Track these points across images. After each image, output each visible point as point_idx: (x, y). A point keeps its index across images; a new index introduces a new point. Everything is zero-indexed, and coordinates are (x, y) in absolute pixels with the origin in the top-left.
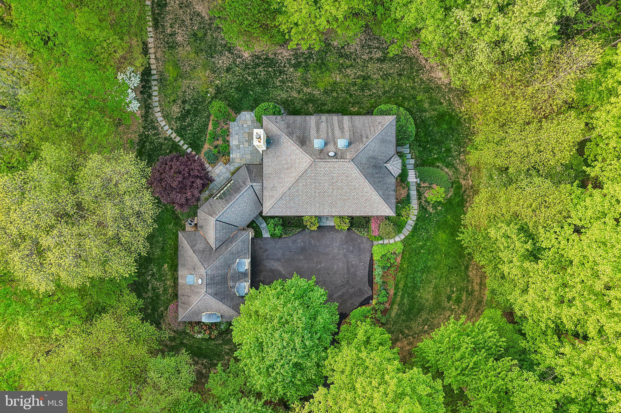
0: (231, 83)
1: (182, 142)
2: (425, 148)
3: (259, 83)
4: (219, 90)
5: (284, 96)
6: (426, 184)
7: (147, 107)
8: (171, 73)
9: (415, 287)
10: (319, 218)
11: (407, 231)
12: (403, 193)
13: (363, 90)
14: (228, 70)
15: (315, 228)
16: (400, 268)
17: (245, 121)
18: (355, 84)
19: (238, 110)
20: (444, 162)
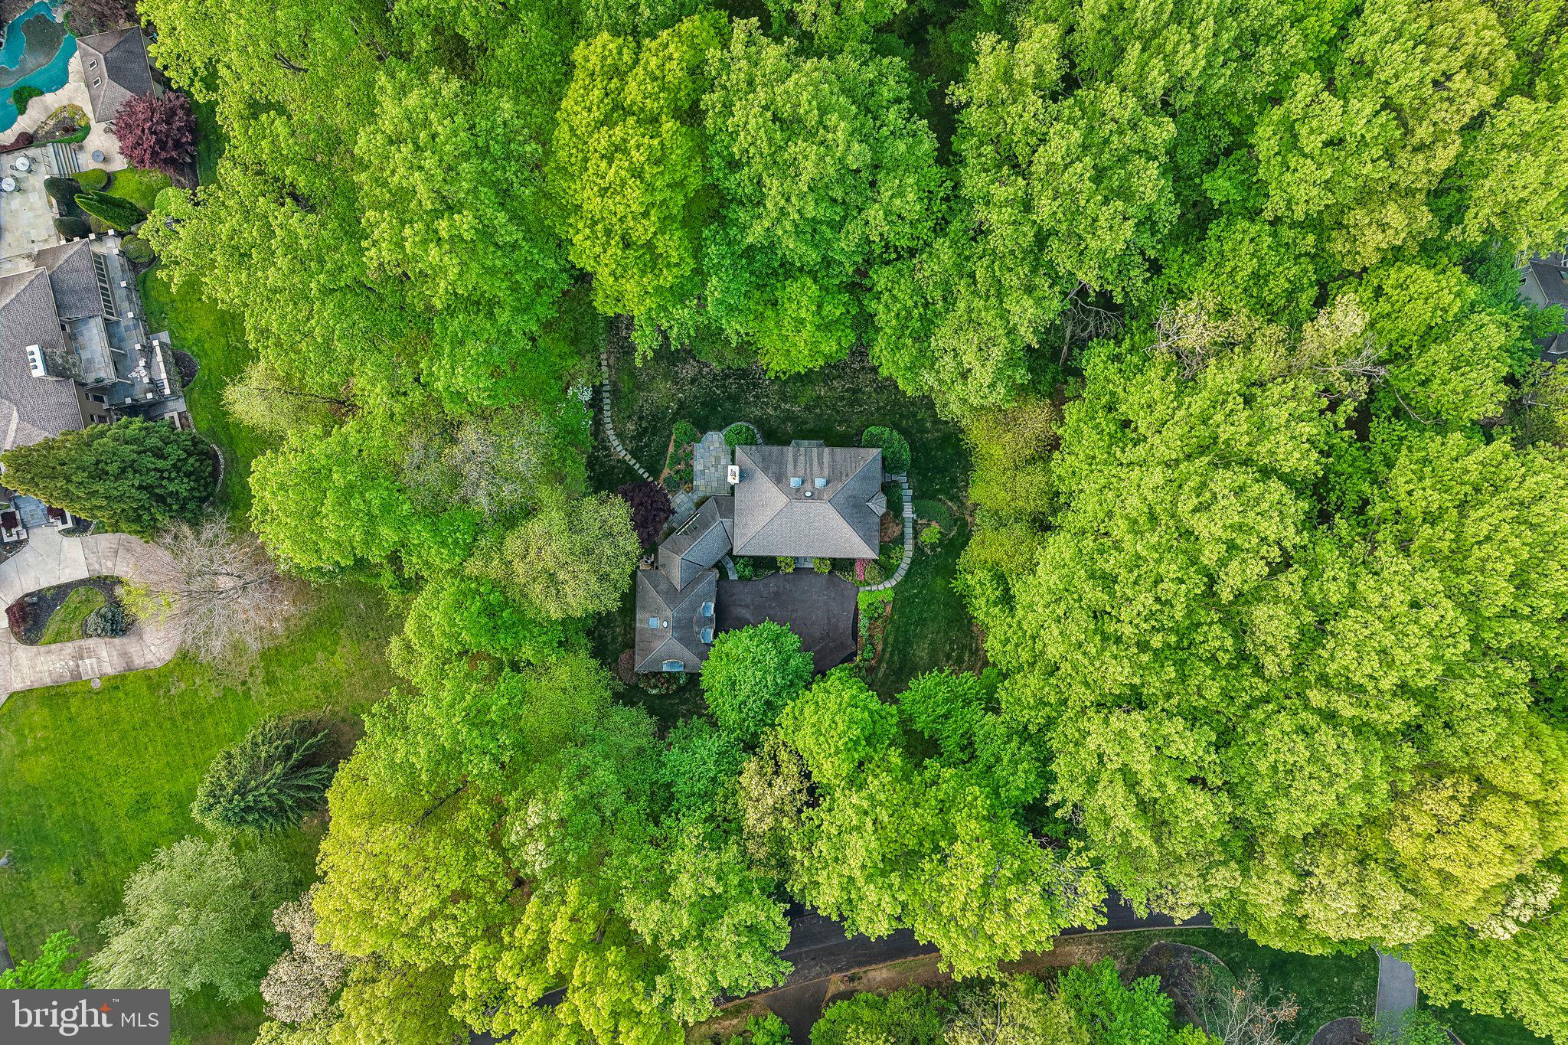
0: (695, 397)
1: (637, 466)
2: (925, 476)
3: (729, 398)
4: (681, 405)
5: (758, 413)
6: (924, 521)
7: (598, 423)
8: (625, 386)
9: (908, 643)
10: (796, 559)
11: (899, 576)
12: (895, 531)
13: (852, 406)
14: (693, 381)
15: (790, 570)
16: (889, 620)
17: (712, 442)
18: (842, 399)
19: (704, 431)
20: (947, 494)
